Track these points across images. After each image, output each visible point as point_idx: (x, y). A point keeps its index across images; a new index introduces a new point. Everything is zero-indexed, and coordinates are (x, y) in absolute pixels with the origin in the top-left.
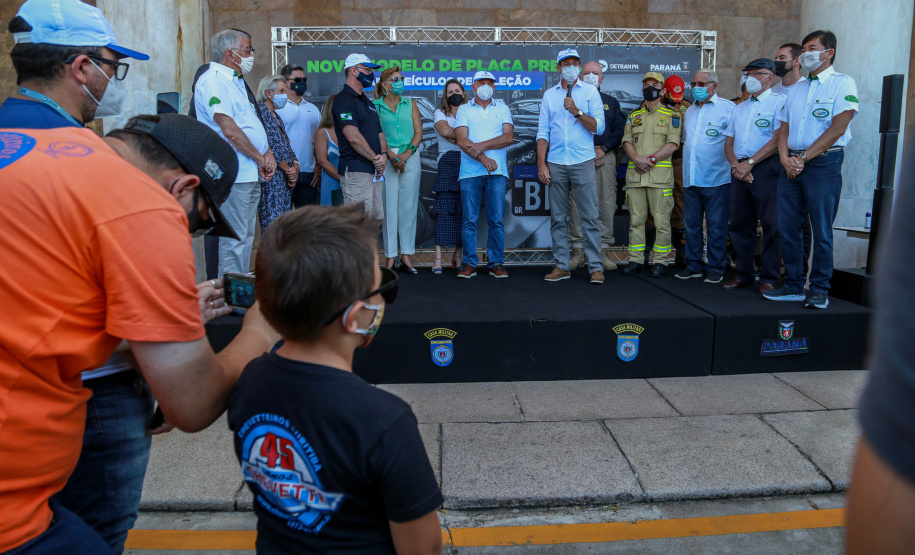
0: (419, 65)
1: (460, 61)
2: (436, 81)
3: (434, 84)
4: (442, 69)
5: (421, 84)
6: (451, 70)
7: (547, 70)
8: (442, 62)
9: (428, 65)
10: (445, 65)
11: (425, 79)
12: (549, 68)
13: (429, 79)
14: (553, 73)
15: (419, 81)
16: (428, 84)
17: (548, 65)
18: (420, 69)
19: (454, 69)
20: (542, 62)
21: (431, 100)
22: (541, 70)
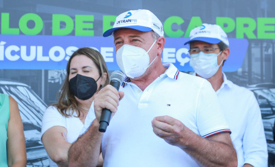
0: (14, 24)
1: (91, 18)
2: (46, 53)
3: (41, 58)
4: (56, 30)
5: (16, 58)
6: (73, 33)
7: (251, 36)
8: (57, 19)
9: (31, 24)
10: (63, 25)
11: (24, 49)
12: (255, 32)
13: (33, 48)
14: (262, 41)
15: (13, 53)
16: (31, 58)
17: (252, 27)
18: (16, 31)
19: (79, 32)
20: (241, 21)
21: (35, 89)
22: (239, 35)
